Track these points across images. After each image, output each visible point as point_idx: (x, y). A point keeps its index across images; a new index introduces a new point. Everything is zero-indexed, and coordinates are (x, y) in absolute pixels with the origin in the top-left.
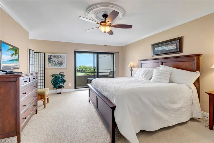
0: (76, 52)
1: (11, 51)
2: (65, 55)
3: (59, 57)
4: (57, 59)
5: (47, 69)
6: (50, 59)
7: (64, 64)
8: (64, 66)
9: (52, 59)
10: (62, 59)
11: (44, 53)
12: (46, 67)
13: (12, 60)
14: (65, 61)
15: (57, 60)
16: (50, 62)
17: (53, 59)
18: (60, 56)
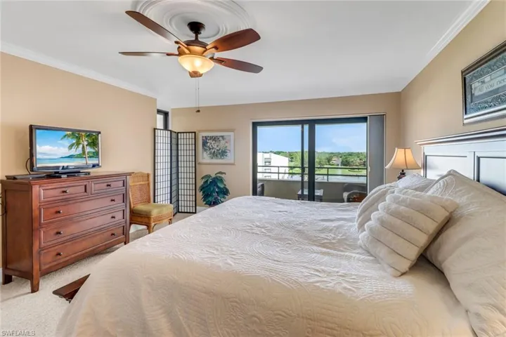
0: (255, 125)
1: (70, 139)
2: (232, 134)
3: (221, 139)
4: (217, 144)
5: (199, 164)
6: (204, 144)
7: (229, 154)
8: (229, 158)
9: (208, 144)
10: (227, 142)
11: (195, 133)
12: (200, 160)
13: (71, 157)
14: (231, 147)
15: (217, 146)
16: (205, 150)
17: (210, 143)
18: (222, 137)
